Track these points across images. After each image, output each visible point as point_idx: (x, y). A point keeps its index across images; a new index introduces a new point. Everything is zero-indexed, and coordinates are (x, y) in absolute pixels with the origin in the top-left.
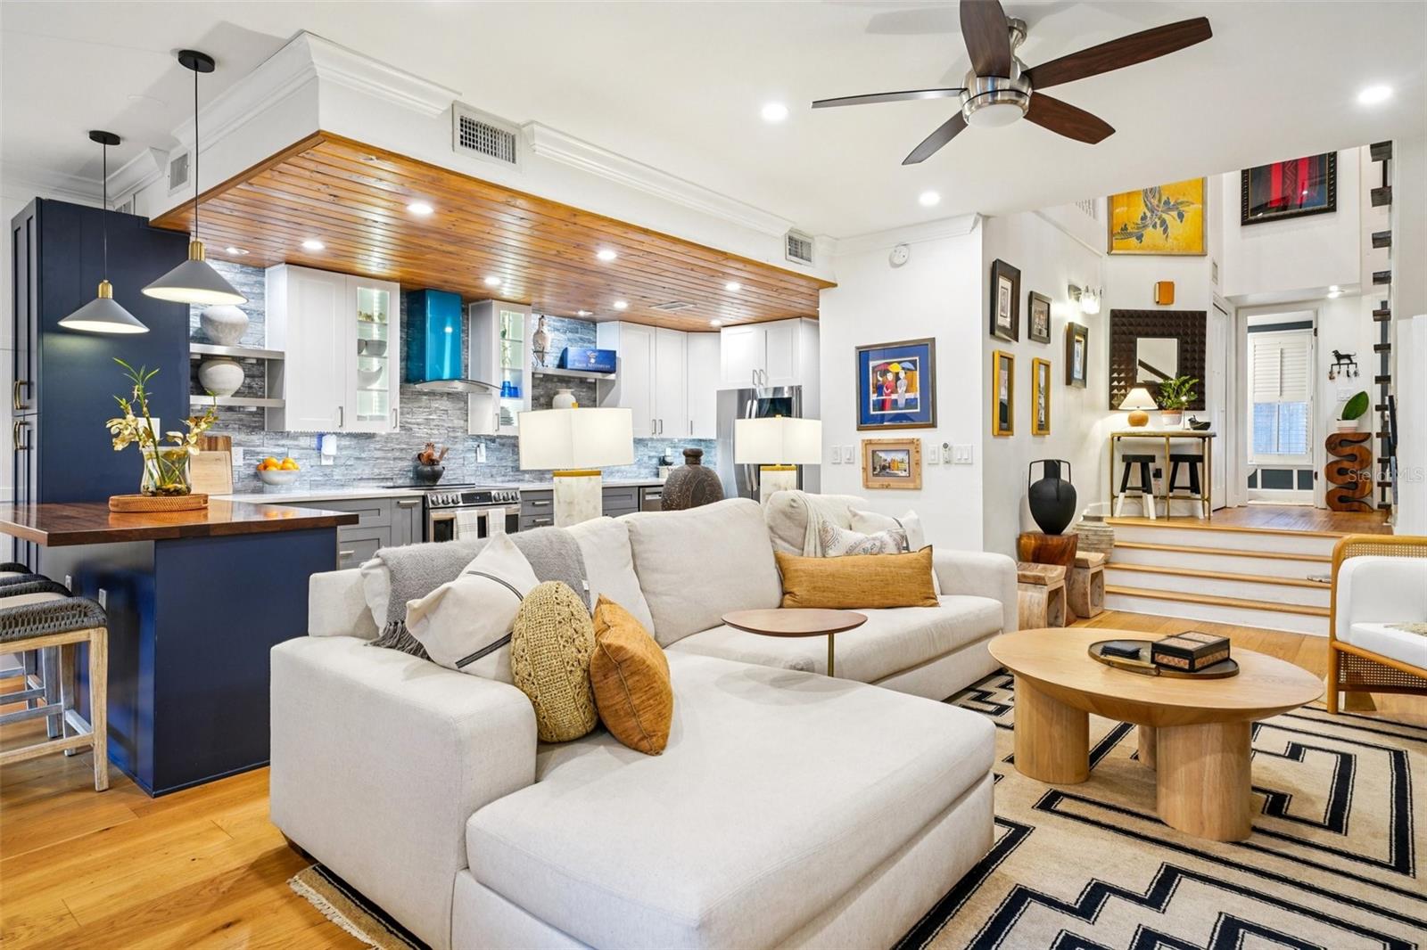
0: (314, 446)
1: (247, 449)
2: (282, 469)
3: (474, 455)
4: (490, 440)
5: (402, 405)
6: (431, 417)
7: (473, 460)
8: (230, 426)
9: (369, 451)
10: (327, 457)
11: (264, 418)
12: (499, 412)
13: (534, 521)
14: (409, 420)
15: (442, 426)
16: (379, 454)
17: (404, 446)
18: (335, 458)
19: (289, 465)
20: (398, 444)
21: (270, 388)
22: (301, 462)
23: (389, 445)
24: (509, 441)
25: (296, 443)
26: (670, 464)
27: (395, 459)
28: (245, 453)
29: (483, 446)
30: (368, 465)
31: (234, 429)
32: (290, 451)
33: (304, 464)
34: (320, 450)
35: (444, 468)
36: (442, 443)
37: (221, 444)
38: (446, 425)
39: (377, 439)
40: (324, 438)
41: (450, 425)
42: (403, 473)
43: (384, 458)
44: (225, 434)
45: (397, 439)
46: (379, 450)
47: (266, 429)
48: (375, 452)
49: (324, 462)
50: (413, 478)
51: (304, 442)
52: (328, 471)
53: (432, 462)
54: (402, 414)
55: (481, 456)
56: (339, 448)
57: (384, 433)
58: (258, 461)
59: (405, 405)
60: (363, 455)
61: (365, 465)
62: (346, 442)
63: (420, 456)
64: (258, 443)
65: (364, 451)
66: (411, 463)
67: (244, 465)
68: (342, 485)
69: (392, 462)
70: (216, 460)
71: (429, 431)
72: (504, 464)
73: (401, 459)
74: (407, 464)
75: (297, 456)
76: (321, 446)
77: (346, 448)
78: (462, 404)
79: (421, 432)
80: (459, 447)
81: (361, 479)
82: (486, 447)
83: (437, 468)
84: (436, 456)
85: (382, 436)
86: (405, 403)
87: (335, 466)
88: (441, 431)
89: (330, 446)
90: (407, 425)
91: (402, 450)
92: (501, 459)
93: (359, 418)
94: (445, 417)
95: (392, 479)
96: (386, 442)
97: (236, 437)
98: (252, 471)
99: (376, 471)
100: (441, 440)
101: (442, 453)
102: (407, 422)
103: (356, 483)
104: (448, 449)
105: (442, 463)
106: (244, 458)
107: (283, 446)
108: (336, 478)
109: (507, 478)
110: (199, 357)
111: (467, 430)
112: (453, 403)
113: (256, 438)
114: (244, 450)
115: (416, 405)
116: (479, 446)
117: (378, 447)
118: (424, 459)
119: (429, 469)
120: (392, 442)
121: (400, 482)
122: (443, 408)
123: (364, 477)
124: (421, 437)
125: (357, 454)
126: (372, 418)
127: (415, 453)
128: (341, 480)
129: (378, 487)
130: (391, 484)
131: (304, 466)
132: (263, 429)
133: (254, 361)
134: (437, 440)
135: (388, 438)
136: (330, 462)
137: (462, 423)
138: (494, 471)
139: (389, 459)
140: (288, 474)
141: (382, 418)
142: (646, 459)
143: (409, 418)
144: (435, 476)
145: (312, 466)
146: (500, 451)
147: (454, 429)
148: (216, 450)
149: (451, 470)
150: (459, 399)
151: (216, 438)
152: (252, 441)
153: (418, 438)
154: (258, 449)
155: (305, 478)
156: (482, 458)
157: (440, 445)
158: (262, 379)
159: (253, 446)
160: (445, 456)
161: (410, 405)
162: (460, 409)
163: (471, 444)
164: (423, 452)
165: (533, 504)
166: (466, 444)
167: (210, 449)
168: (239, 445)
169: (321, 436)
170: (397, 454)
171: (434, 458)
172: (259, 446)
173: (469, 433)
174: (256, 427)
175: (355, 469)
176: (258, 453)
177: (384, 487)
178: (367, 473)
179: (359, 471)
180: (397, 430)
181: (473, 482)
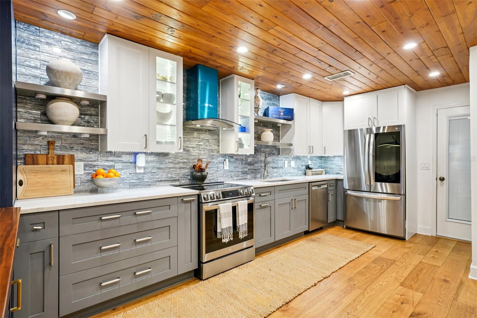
0: (132, 161)
1: (86, 163)
2: (107, 177)
3: (223, 165)
4: (231, 157)
5: (184, 137)
6: (200, 144)
7: (222, 168)
8: (75, 148)
9: (166, 163)
10: (140, 168)
11: (98, 142)
12: (238, 140)
13: (261, 206)
14: (188, 145)
15: (206, 149)
16: (171, 165)
17: (185, 161)
18: (145, 168)
19: (111, 174)
20: (182, 159)
21: (101, 122)
22: (123, 171)
23: (177, 160)
24: (240, 157)
25: (120, 159)
26: (311, 169)
27: (180, 168)
28: (85, 166)
29: (227, 160)
30: (165, 172)
31: (77, 150)
32: (116, 164)
33: (125, 173)
34: (136, 163)
35: (207, 173)
36: (206, 158)
37: (67, 160)
38: (208, 149)
39: (170, 156)
40: (137, 156)
41: (210, 148)
42: (184, 176)
43: (174, 168)
44: (71, 153)
45: (181, 156)
46: (171, 163)
47: (99, 150)
48: (169, 164)
49: (138, 171)
50: (190, 179)
51: (125, 158)
52: (141, 176)
53: (201, 170)
54: (184, 141)
55: (226, 165)
56: (147, 162)
57: (173, 152)
58: (94, 171)
59: (185, 136)
60: (162, 166)
61: (163, 172)
62: (151, 158)
63: (194, 167)
64: (94, 159)
65: (162, 164)
66: (189, 170)
67: (84, 173)
68: (150, 185)
69: (178, 170)
70: (62, 171)
71: (199, 152)
72: (238, 170)
73: (183, 168)
74: (187, 171)
75: (120, 167)
76: (136, 161)
77: (151, 162)
78: (216, 137)
79: (195, 153)
80: (215, 161)
81: (161, 181)
82: (229, 161)
83: (204, 173)
84: (204, 166)
85: (173, 154)
86: (186, 135)
87: (144, 173)
88: (206, 152)
89: (141, 161)
90: (187, 148)
91: (184, 162)
92: (236, 167)
93: (158, 143)
94: (207, 144)
95: (179, 180)
96: (175, 158)
97: (78, 155)
98: (89, 178)
99: (170, 175)
100: (206, 157)
101: (207, 165)
102: (187, 147)
103: (157, 183)
104: (210, 162)
105: (207, 170)
106: (84, 169)
107: (112, 161)
108: (145, 180)
109: (239, 178)
110: (43, 96)
111: (219, 151)
112: (211, 135)
113: (93, 156)
114: (84, 164)
115: (192, 137)
116: (225, 160)
117: (170, 161)
118: (197, 169)
119: (199, 174)
120: (178, 158)
121: (183, 182)
122: (206, 139)
123: (163, 179)
124: (195, 155)
125: (158, 165)
126: (166, 143)
127: (191, 164)
128: (149, 182)
129: (170, 185)
130: (178, 183)
131: (124, 174)
132: (98, 150)
133: (87, 103)
134: (203, 157)
135: (176, 155)
136: (142, 171)
137: (216, 147)
138: (233, 173)
139: (177, 168)
140: (112, 180)
141: (172, 143)
142: (300, 166)
143: (188, 144)
144: (203, 178)
145: (130, 174)
146: (235, 163)
147: (212, 151)
148: (63, 164)
149: (211, 174)
150: (214, 133)
151: (63, 156)
152: (91, 158)
153: (193, 155)
154: (95, 163)
155: (126, 181)
156: (227, 168)
157: (205, 160)
158: (97, 117)
159: (91, 161)
160: (208, 166)
161: (188, 137)
162: (215, 139)
163: (221, 159)
164: (196, 164)
165: (260, 195)
166: (218, 159)
167: (58, 164)
168: (81, 160)
169: (136, 154)
170: (182, 165)
171: (202, 168)
172: (94, 161)
173: (220, 153)
174: (92, 149)
175: (157, 175)
176: (94, 166)
177: (174, 186)
178: (164, 176)
179: (159, 176)
180: (182, 151)
181: (222, 181)
